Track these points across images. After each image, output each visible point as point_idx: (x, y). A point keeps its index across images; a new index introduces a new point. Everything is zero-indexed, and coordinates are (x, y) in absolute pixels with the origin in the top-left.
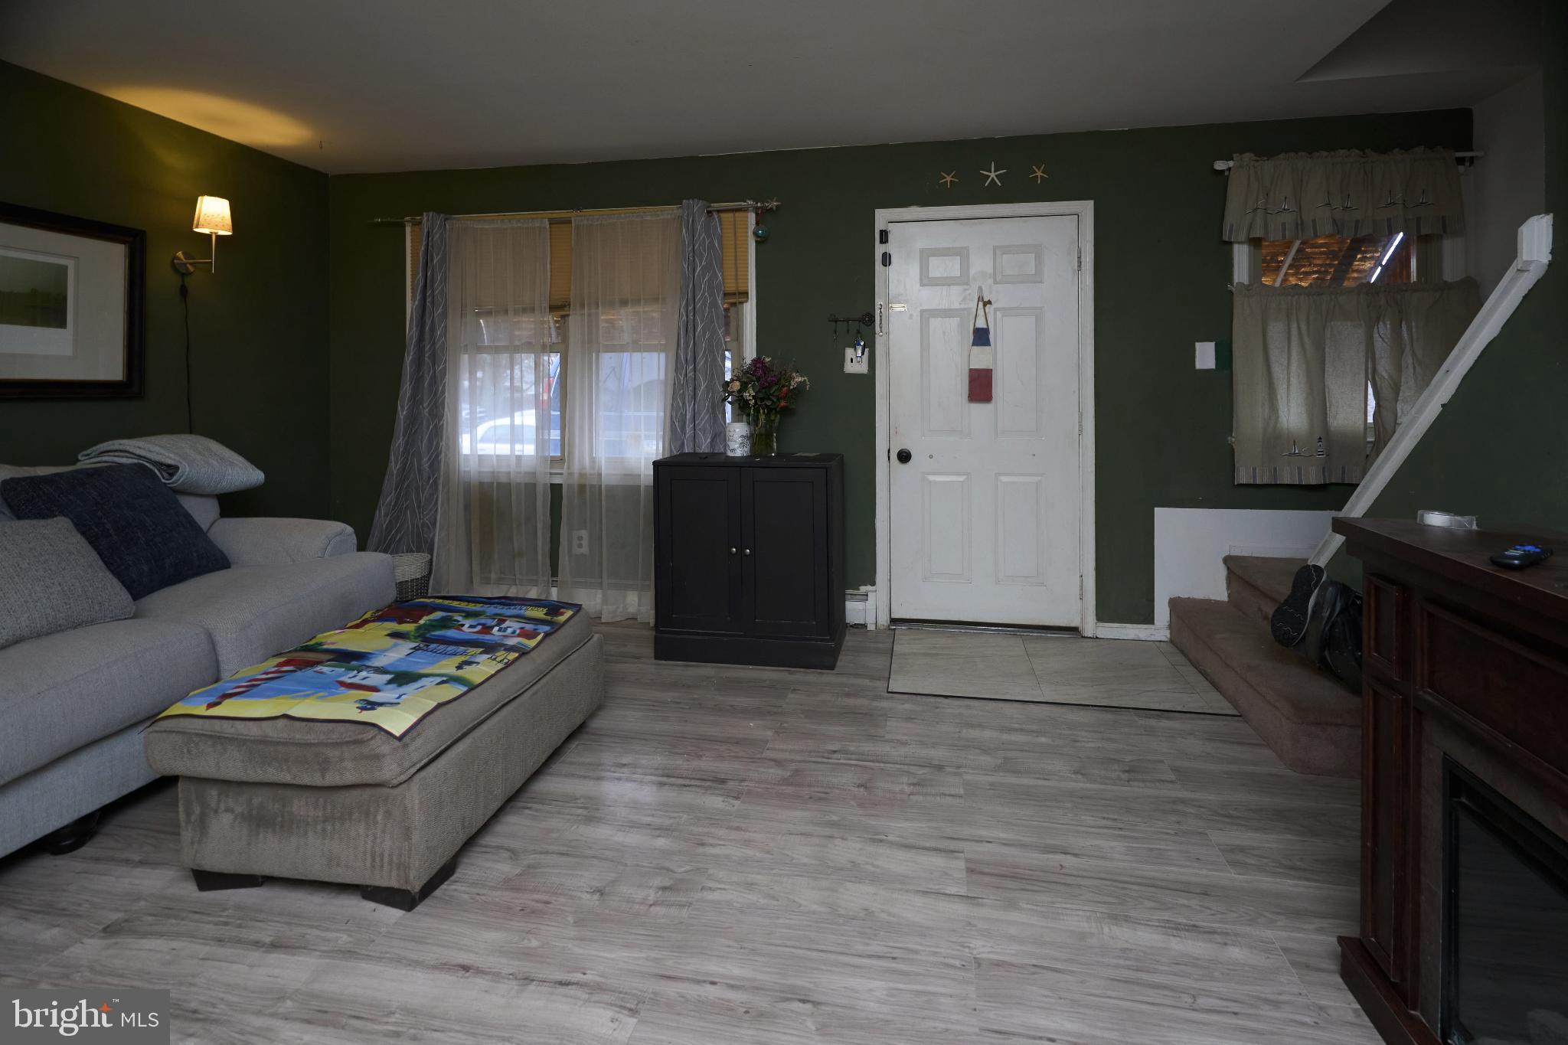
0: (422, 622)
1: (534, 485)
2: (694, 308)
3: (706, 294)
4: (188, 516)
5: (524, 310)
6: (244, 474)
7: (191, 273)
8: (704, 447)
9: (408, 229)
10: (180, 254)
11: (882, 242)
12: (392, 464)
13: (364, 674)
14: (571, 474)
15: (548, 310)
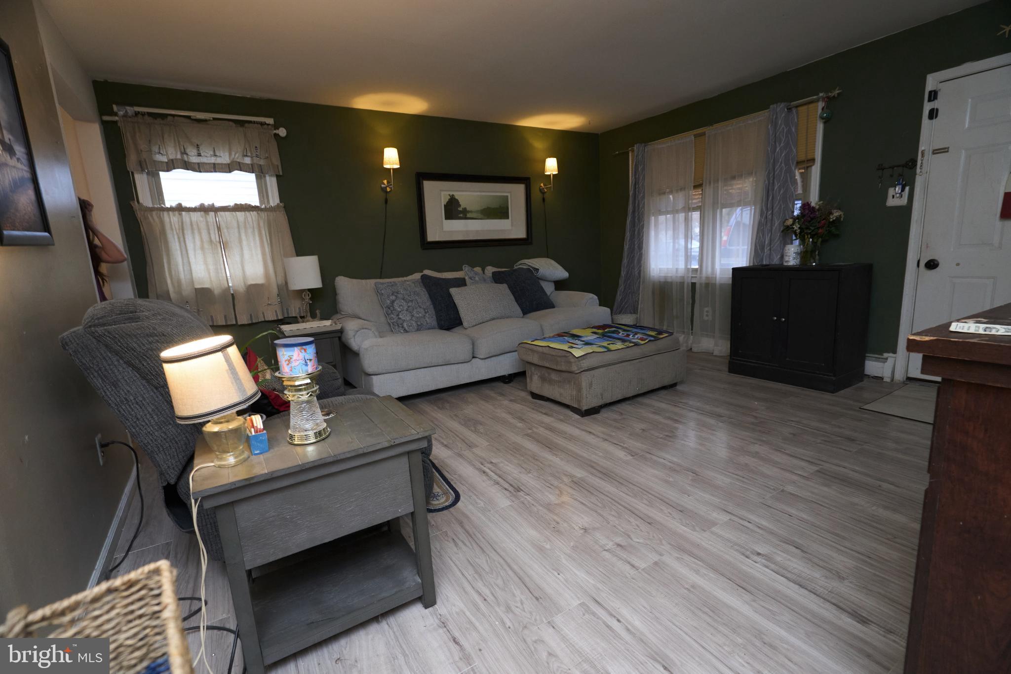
0: (606, 330)
1: (683, 283)
2: (774, 174)
3: (783, 165)
4: (542, 287)
5: (681, 190)
6: (561, 273)
7: (546, 192)
8: (776, 261)
9: (630, 154)
10: (542, 185)
11: (930, 100)
12: (622, 272)
13: (577, 341)
14: (701, 277)
15: (692, 188)
